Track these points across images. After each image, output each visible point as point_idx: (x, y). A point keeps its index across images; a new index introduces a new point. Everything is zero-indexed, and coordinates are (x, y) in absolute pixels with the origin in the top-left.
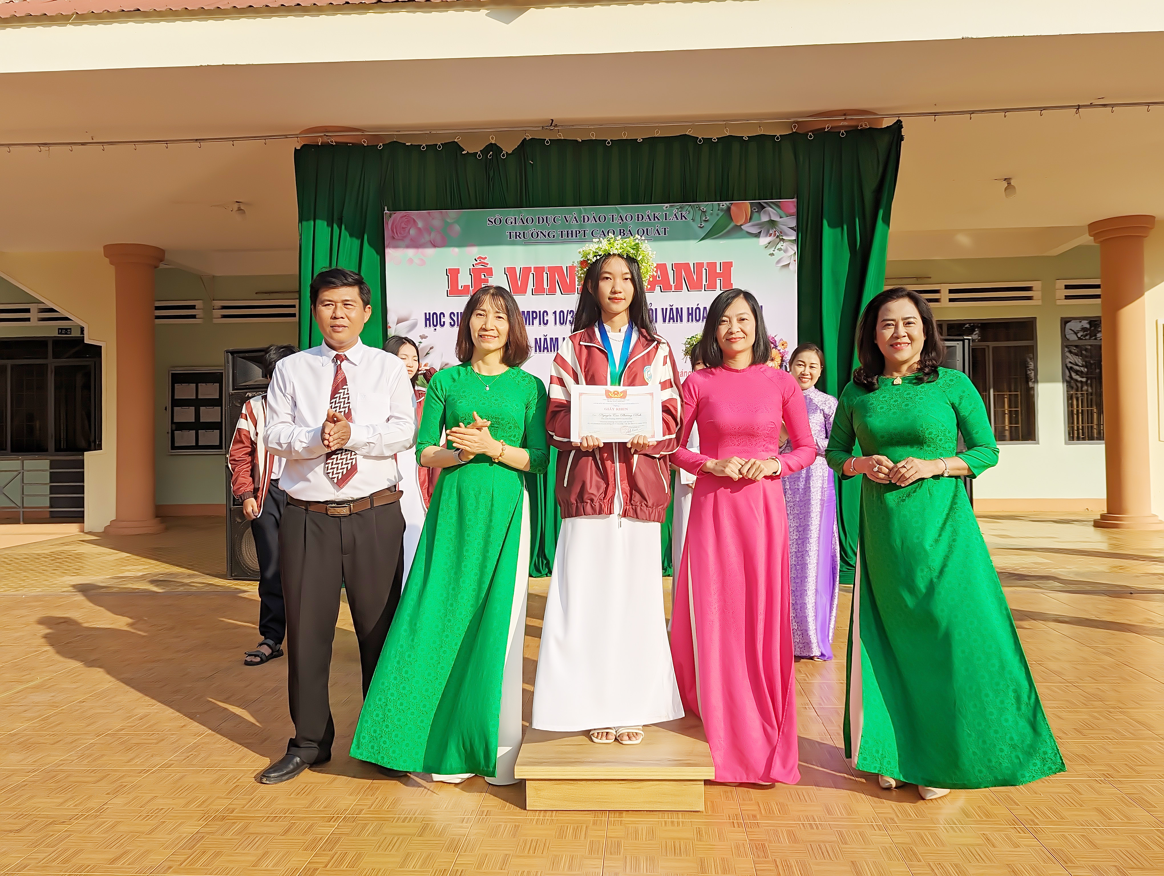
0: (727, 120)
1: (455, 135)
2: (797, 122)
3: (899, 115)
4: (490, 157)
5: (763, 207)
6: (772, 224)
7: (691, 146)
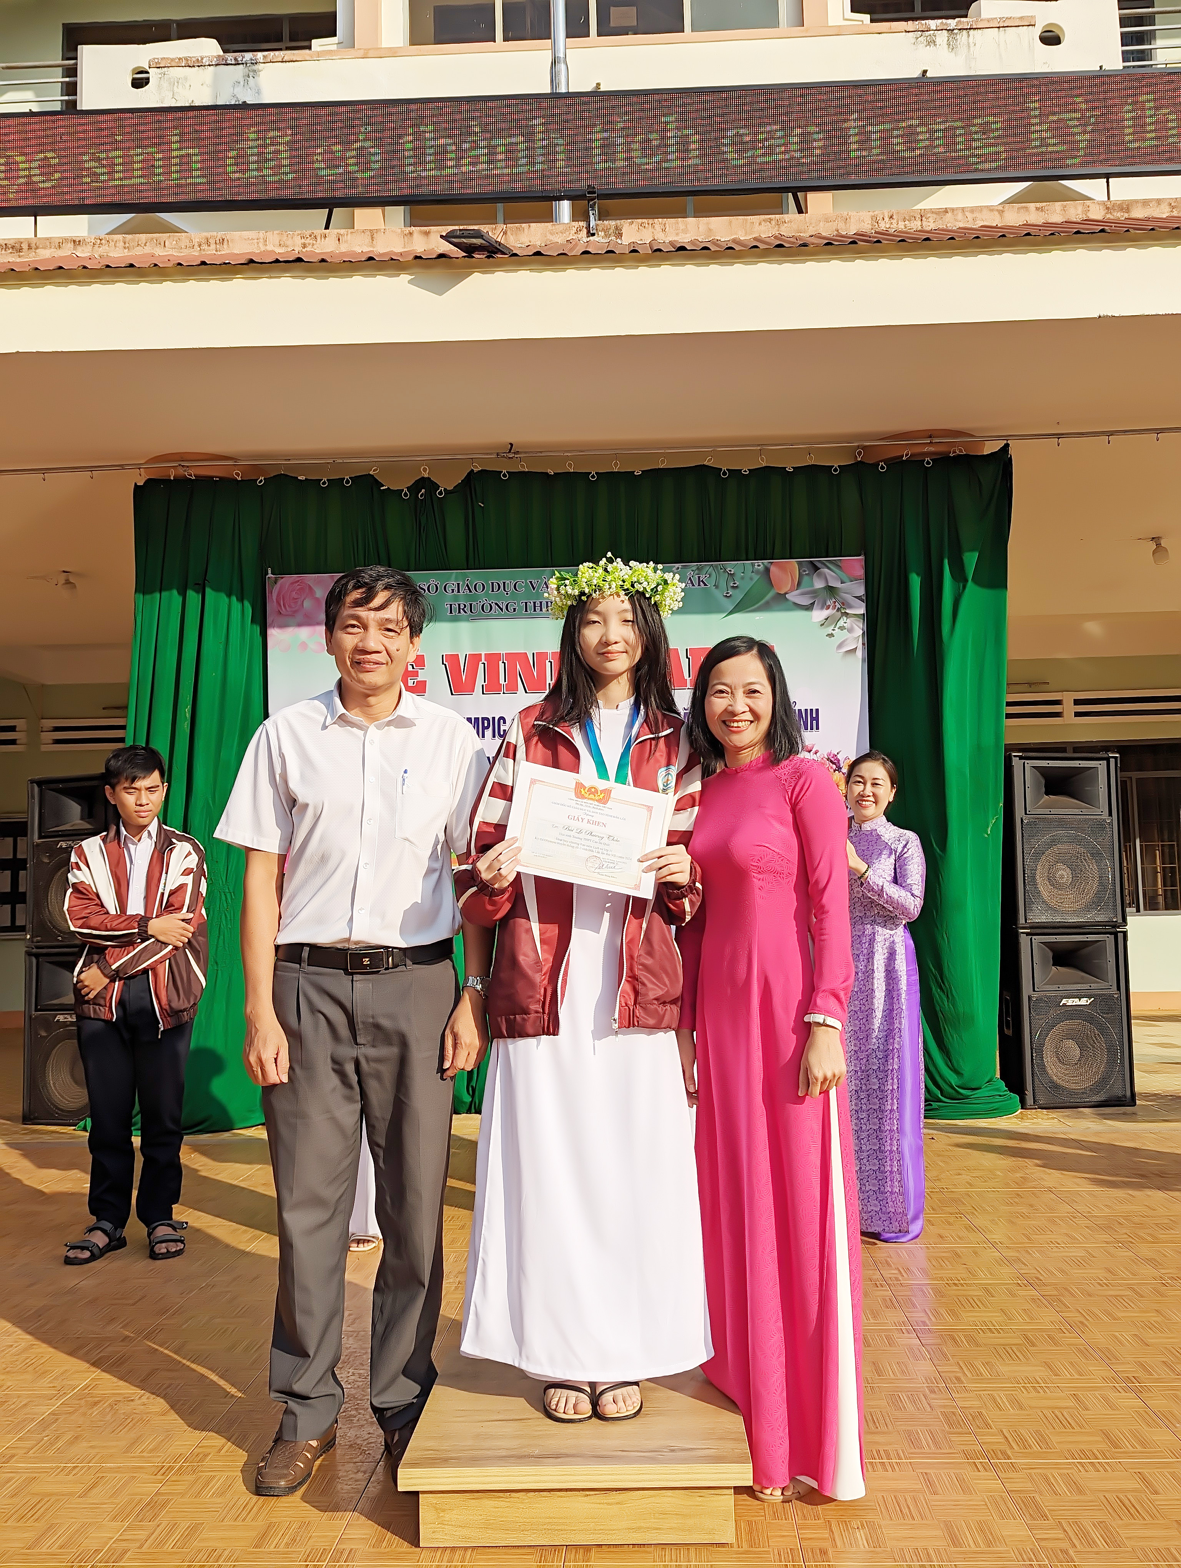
0: (762, 445)
1: (371, 465)
2: (864, 448)
3: (1007, 437)
4: (421, 496)
5: (816, 568)
6: (831, 592)
7: (711, 481)
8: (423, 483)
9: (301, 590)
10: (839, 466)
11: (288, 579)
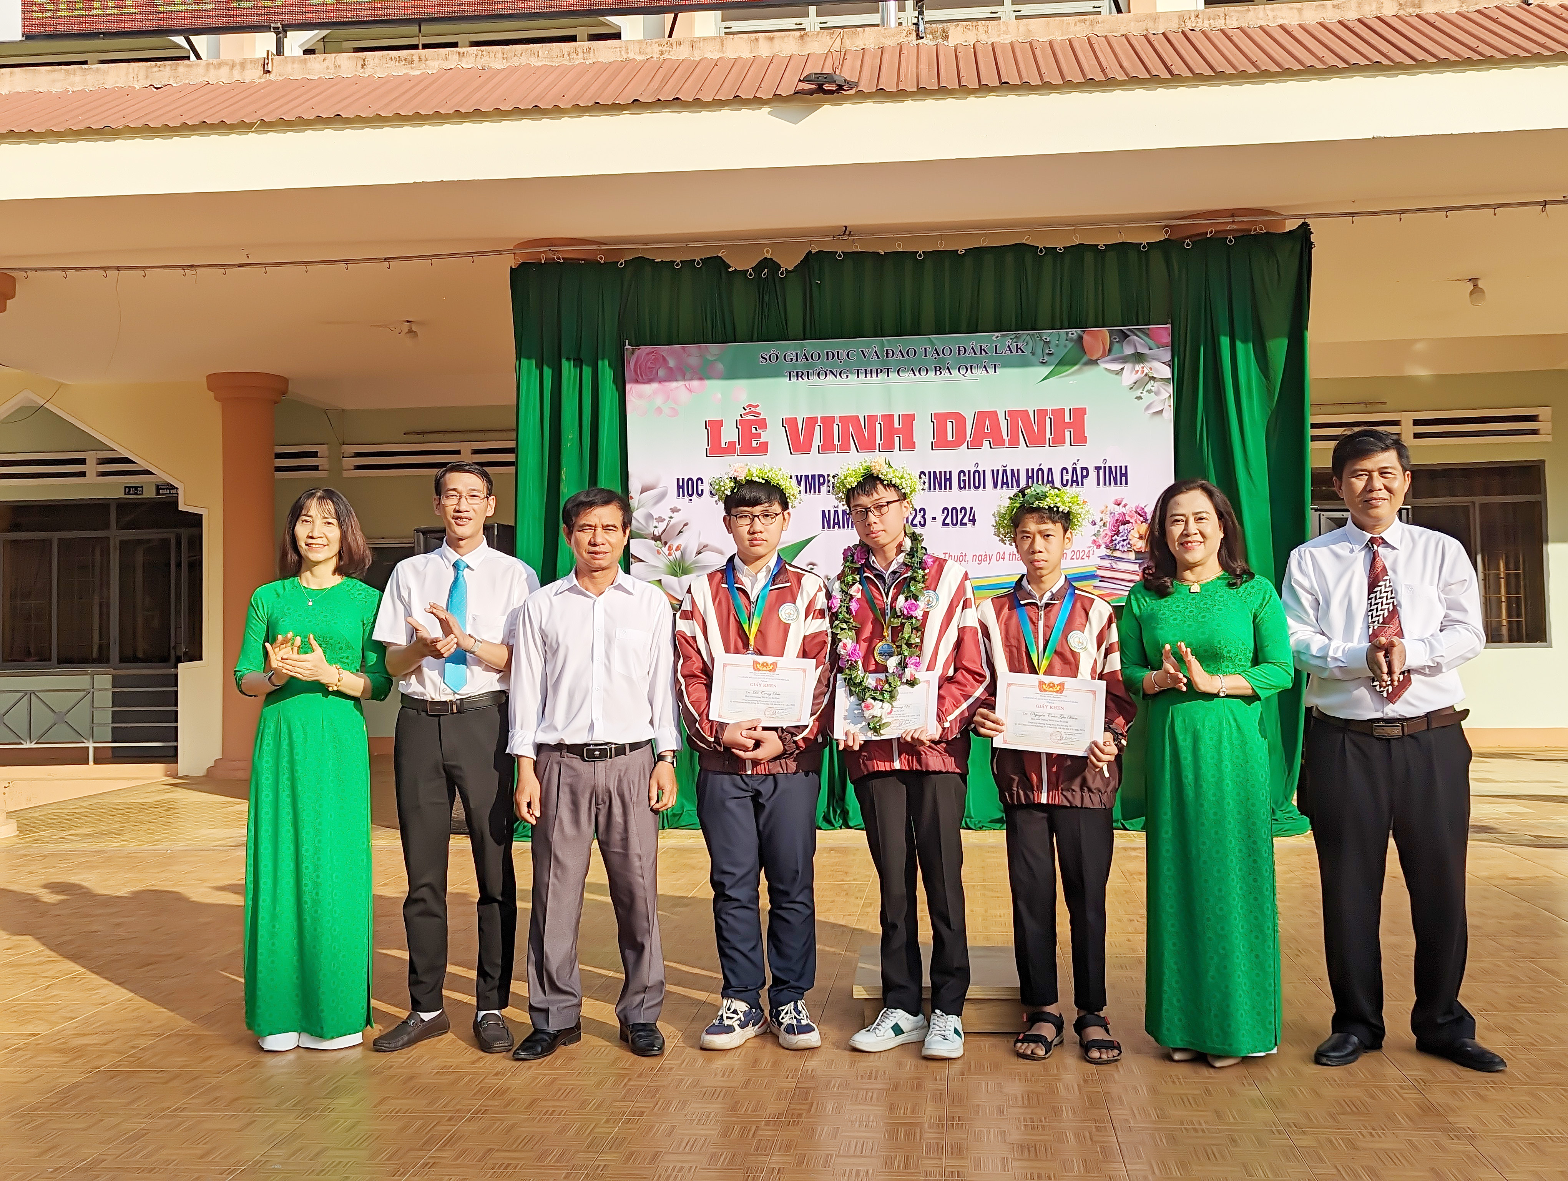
0: (1076, 224)
1: (719, 248)
2: (1170, 226)
3: (1306, 215)
4: (764, 275)
5: (1127, 336)
6: (1139, 358)
7: (1029, 258)
8: (766, 263)
9: (656, 360)
10: (1147, 243)
11: (645, 350)
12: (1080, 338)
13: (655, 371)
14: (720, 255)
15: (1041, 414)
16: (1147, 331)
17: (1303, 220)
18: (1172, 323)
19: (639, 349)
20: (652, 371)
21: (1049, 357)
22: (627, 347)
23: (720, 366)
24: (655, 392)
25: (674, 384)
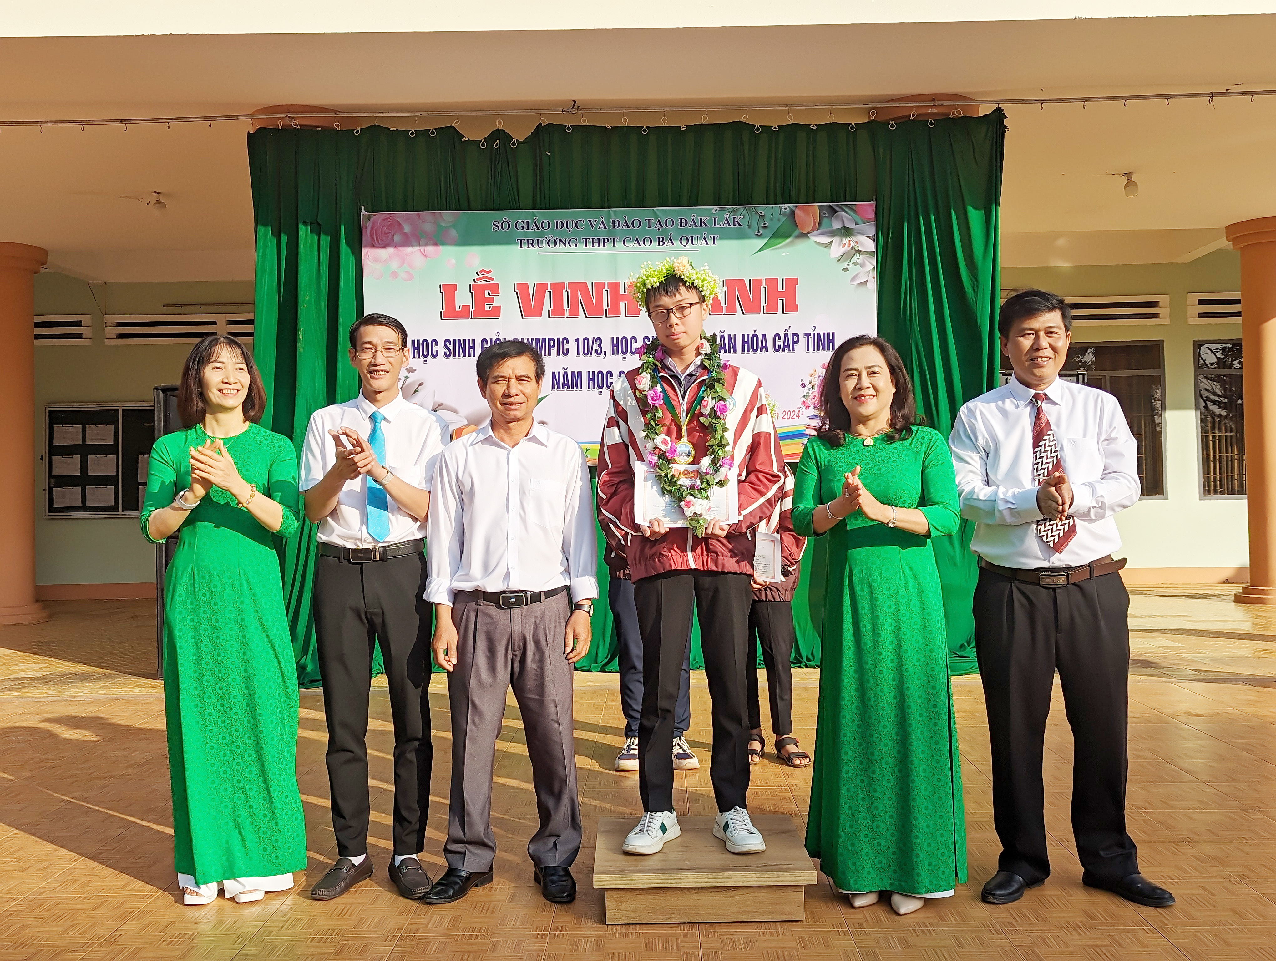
0: (790, 105)
1: (452, 118)
2: (876, 108)
3: (1000, 101)
4: (496, 145)
5: (835, 211)
6: (846, 232)
7: (746, 135)
8: (499, 134)
9: (392, 225)
10: (855, 124)
11: (380, 216)
12: (793, 213)
13: (390, 237)
14: (453, 125)
15: (756, 283)
16: (854, 208)
17: (997, 106)
18: (876, 200)
19: (375, 215)
20: (387, 237)
21: (763, 230)
22: (364, 212)
23: (454, 233)
24: (391, 257)
25: (409, 249)
